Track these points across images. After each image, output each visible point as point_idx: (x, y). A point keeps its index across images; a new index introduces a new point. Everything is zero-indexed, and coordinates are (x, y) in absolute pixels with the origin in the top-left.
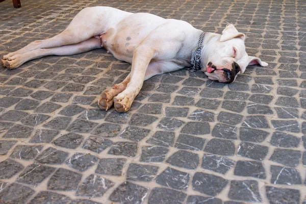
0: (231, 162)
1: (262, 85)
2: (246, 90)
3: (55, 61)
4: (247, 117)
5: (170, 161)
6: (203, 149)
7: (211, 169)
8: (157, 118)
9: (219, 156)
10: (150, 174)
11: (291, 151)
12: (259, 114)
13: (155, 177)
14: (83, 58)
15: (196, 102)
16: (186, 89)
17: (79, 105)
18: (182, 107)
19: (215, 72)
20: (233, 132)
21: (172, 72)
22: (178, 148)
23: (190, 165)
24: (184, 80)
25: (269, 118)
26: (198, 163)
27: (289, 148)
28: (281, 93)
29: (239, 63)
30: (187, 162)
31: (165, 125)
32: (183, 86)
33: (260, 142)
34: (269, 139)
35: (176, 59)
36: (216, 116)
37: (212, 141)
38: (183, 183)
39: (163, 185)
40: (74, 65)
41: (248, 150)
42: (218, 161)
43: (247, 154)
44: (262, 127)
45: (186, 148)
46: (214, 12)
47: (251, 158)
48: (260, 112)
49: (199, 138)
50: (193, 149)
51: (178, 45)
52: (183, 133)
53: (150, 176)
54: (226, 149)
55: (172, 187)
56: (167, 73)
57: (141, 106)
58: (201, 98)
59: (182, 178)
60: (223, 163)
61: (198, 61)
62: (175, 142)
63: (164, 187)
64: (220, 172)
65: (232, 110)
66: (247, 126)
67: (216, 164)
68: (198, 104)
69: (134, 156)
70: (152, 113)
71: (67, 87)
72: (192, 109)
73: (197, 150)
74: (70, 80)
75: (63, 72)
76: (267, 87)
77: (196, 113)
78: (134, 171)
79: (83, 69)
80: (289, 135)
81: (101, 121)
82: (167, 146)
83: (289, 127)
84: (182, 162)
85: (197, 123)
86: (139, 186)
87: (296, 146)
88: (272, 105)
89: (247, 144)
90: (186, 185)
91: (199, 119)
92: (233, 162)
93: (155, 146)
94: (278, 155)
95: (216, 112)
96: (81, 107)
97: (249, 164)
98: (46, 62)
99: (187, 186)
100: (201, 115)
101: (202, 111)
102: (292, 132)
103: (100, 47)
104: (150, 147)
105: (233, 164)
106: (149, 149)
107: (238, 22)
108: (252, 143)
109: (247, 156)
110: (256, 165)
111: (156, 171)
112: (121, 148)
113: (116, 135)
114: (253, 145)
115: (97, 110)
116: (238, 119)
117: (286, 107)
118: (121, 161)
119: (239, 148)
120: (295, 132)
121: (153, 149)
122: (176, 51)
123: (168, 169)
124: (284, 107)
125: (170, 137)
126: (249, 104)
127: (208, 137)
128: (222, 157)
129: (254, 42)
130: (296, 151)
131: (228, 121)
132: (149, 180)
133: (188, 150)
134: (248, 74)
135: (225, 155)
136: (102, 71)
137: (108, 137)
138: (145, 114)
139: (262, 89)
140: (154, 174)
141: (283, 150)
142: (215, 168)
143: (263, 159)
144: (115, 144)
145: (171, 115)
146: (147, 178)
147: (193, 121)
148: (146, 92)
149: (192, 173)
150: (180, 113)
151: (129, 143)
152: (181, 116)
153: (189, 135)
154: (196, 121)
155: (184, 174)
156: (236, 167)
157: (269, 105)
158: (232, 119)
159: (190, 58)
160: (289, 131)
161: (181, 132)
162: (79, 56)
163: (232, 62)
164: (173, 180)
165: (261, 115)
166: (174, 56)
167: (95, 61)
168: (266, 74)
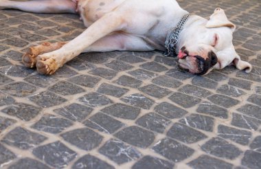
0: (136, 155)
1: (234, 87)
2: (210, 88)
3: (15, 15)
4: (193, 114)
5: (65, 136)
6: (114, 133)
7: (106, 156)
8: (84, 91)
9: (127, 144)
10: (31, 142)
11: (222, 162)
12: (208, 115)
13: (35, 146)
14: (49, 19)
15: (142, 85)
16: (140, 71)
17: (8, 59)
18: (122, 87)
19: (187, 58)
20: (164, 125)
21: (137, 52)
22: (86, 125)
23: (86, 145)
24: (144, 63)
25: (219, 121)
26: (97, 145)
27: (221, 158)
28: (253, 101)
29: (219, 55)
30: (84, 142)
31: (88, 99)
32: (139, 68)
33: (188, 143)
34: (202, 142)
35: (146, 37)
36: (155, 105)
37: (131, 128)
38: (63, 161)
39: (38, 157)
40: (34, 22)
41: (168, 147)
42: (122, 150)
43: (163, 151)
44: (202, 128)
45: (95, 127)
46: (230, 8)
47: (166, 156)
48: (212, 114)
49: (117, 121)
50: (102, 130)
51: (153, 20)
52: (102, 112)
53: (30, 145)
54: (142, 140)
55: (47, 162)
56: (130, 51)
57: (76, 76)
58: (151, 83)
59: (66, 155)
60: (126, 153)
61: (172, 45)
62: (87, 118)
63: (37, 159)
64: (115, 161)
65: (178, 104)
66: (185, 123)
67: (118, 152)
68: (143, 89)
69: (28, 120)
70: (83, 85)
71: (8, 40)
72: (133, 91)
73: (106, 133)
74: (17, 34)
75: (16, 26)
76: (239, 91)
77: (133, 97)
78: (17, 135)
79: (39, 28)
80: (231, 145)
81: (18, 79)
82: (74, 120)
83: (236, 137)
84: (79, 140)
85: (127, 106)
86: (8, 151)
87: (232, 158)
88: (232, 110)
89: (171, 141)
90: (65, 163)
91: (132, 103)
92: (140, 155)
93: (60, 117)
94: (201, 162)
95: (158, 101)
96: (7, 61)
97: (158, 162)
98: (6, 13)
99: (65, 166)
100: (138, 99)
101: (142, 95)
102: (237, 142)
103: (74, 12)
104: (54, 116)
105: (138, 157)
106: (51, 117)
107: (251, 23)
108: (178, 141)
109: (161, 154)
110: (165, 165)
111: (41, 141)
112: (19, 109)
113: (24, 96)
114: (177, 143)
115: (23, 68)
116: (179, 114)
117: (248, 116)
118: (9, 122)
119: (158, 143)
120: (241, 143)
121: (55, 119)
122: (149, 27)
123: (57, 143)
124: (245, 115)
125: (84, 112)
126: (205, 102)
127: (129, 123)
128: (131, 146)
129: (256, 45)
130: (228, 163)
131: (166, 113)
132: (26, 148)
133: (95, 130)
134: (225, 73)
135: (136, 146)
136: (59, 34)
137: (15, 95)
138: (74, 84)
139: (232, 91)
140: (36, 144)
141: (211, 158)
142: (114, 156)
143: (178, 161)
144: (16, 104)
145: (102, 92)
146: (24, 146)
147: (124, 103)
148: (92, 63)
149: (82, 153)
150: (115, 92)
151: (33, 106)
152: (114, 96)
153: (110, 115)
154: (129, 104)
155: (71, 152)
156: (139, 161)
157: (228, 109)
158: (172, 112)
159: (164, 39)
160: (234, 140)
161: (101, 110)
162: (45, 15)
163: (209, 51)
164: (53, 155)
165: (212, 116)
166: (144, 32)
167: (60, 24)
168: (248, 79)
